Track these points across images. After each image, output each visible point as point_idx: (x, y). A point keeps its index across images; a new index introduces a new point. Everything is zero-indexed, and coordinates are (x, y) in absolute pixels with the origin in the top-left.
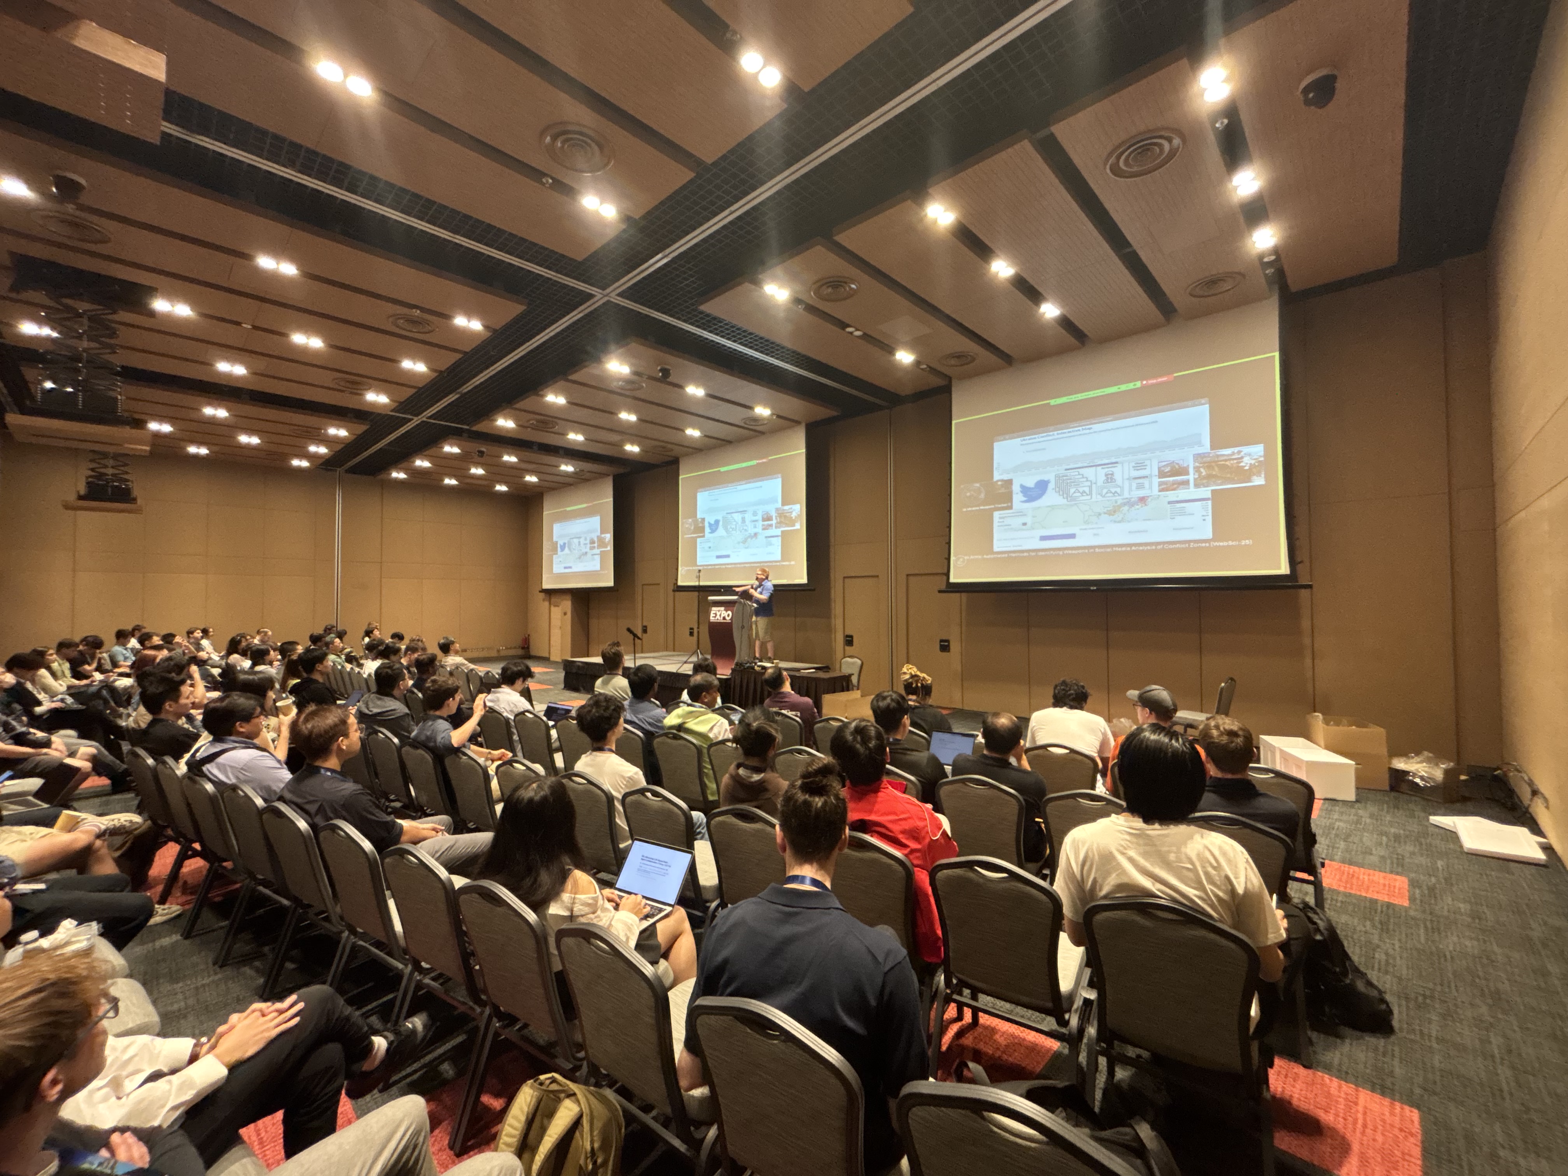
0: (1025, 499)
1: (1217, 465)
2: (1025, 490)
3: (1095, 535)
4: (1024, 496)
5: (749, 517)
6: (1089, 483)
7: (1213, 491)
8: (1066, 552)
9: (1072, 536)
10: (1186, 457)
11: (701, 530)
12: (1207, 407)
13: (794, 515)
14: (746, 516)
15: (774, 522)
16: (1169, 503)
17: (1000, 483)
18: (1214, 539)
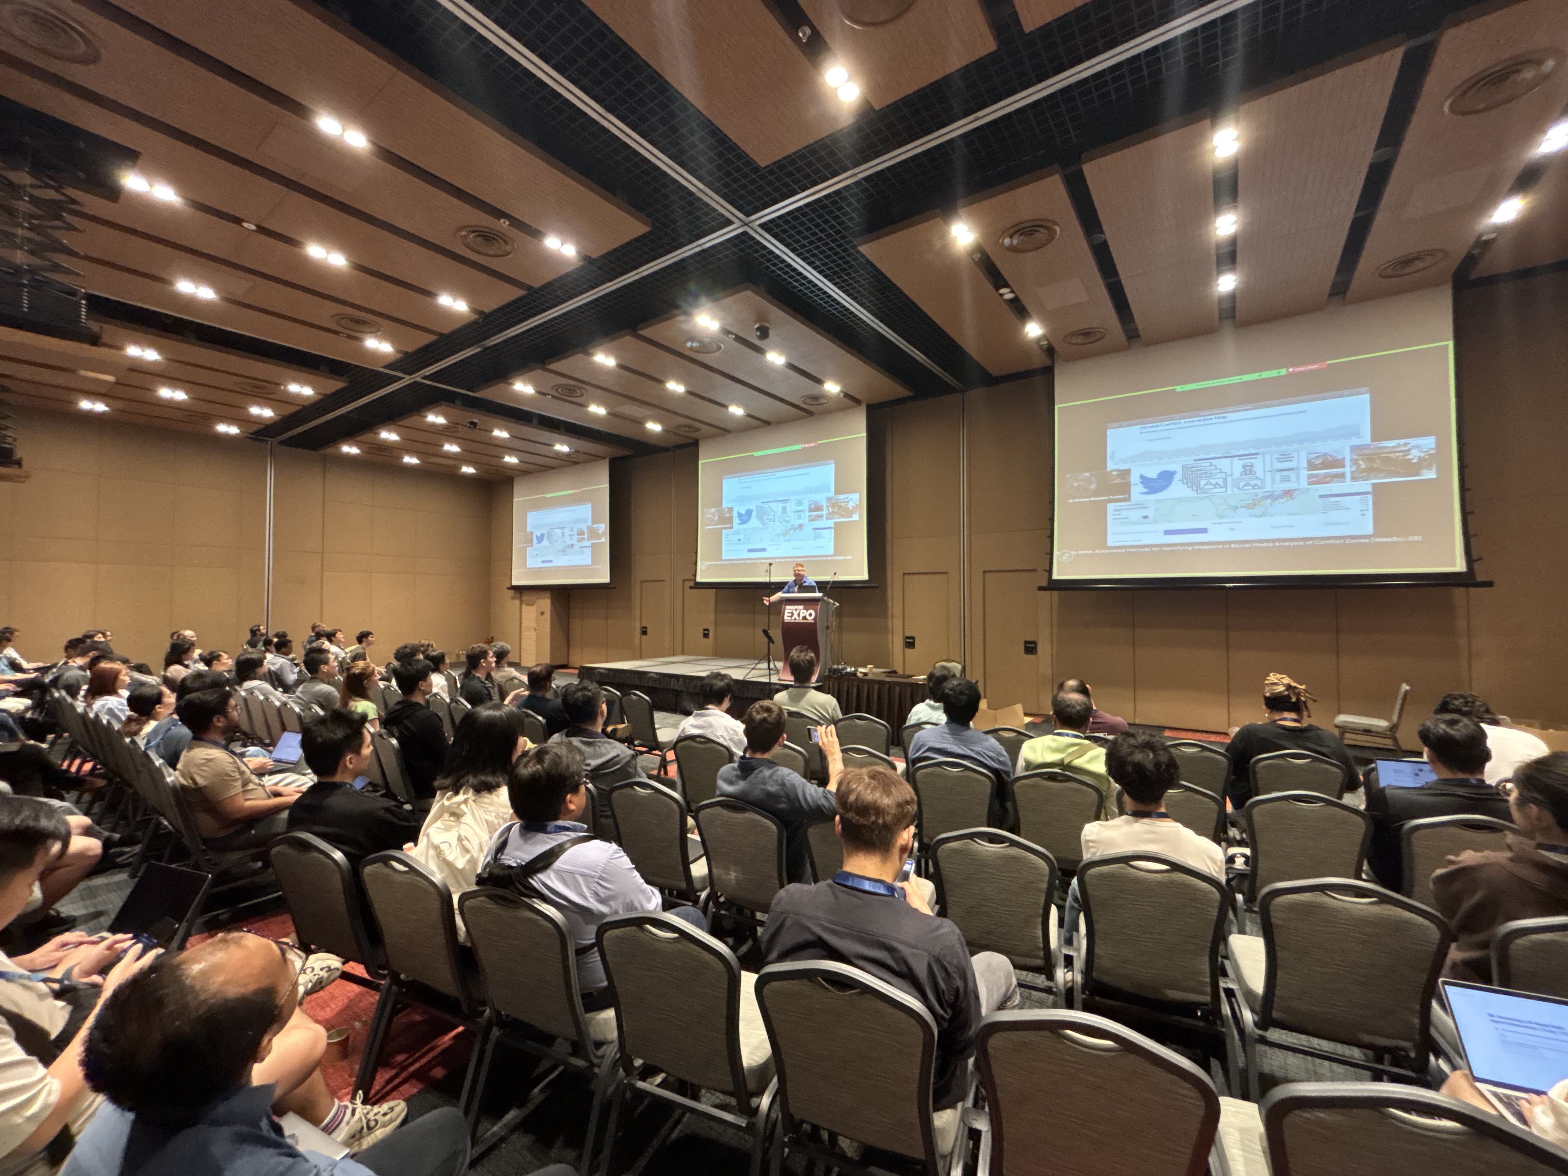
0: (1146, 490)
1: (1380, 458)
2: (1145, 480)
3: (1230, 529)
4: (1145, 487)
5: (791, 507)
6: (1223, 475)
7: (1374, 485)
8: (1196, 547)
9: (1204, 531)
10: (1342, 448)
11: (730, 520)
12: (1366, 397)
13: (851, 505)
14: (788, 505)
15: (825, 512)
16: (1320, 496)
17: (1115, 473)
18: (1375, 535)
